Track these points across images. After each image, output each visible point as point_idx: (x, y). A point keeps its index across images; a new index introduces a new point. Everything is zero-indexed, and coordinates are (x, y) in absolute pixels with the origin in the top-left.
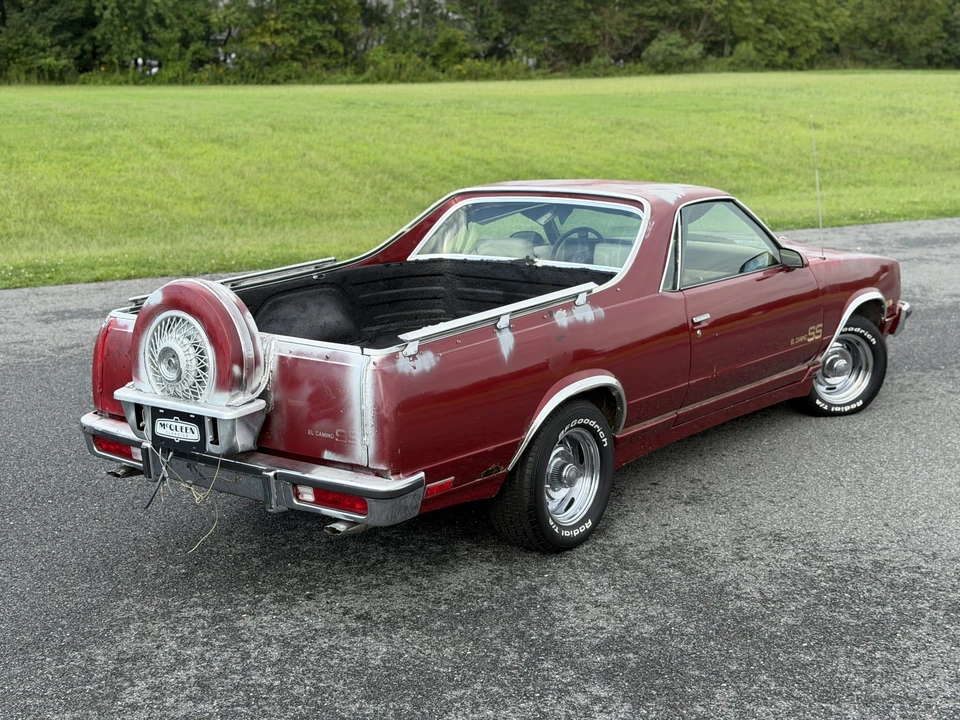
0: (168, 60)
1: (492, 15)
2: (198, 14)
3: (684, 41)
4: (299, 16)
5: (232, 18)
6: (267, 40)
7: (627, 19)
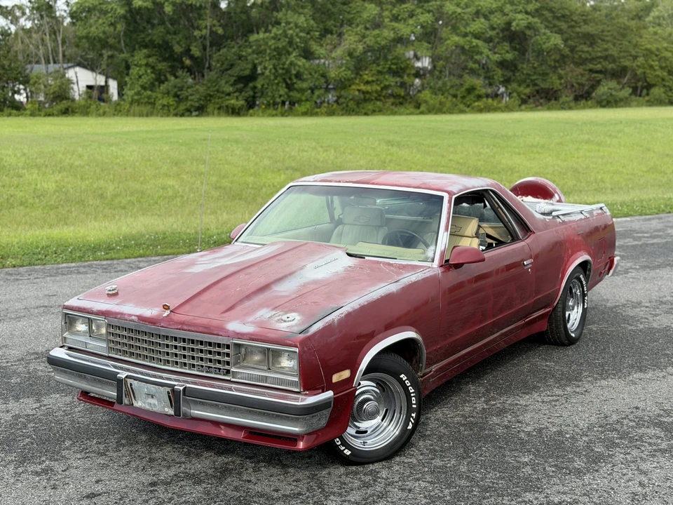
0: (302, 101)
1: (494, 71)
2: (321, 72)
3: (618, 87)
4: (380, 72)
5: (343, 74)
6: (363, 87)
7: (582, 72)
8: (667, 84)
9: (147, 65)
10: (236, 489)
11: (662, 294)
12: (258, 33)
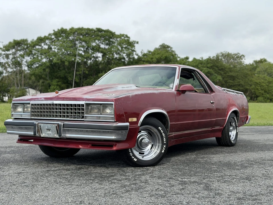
8: (264, 96)
9: (57, 85)
10: (85, 172)
11: (269, 138)
12: (102, 73)
